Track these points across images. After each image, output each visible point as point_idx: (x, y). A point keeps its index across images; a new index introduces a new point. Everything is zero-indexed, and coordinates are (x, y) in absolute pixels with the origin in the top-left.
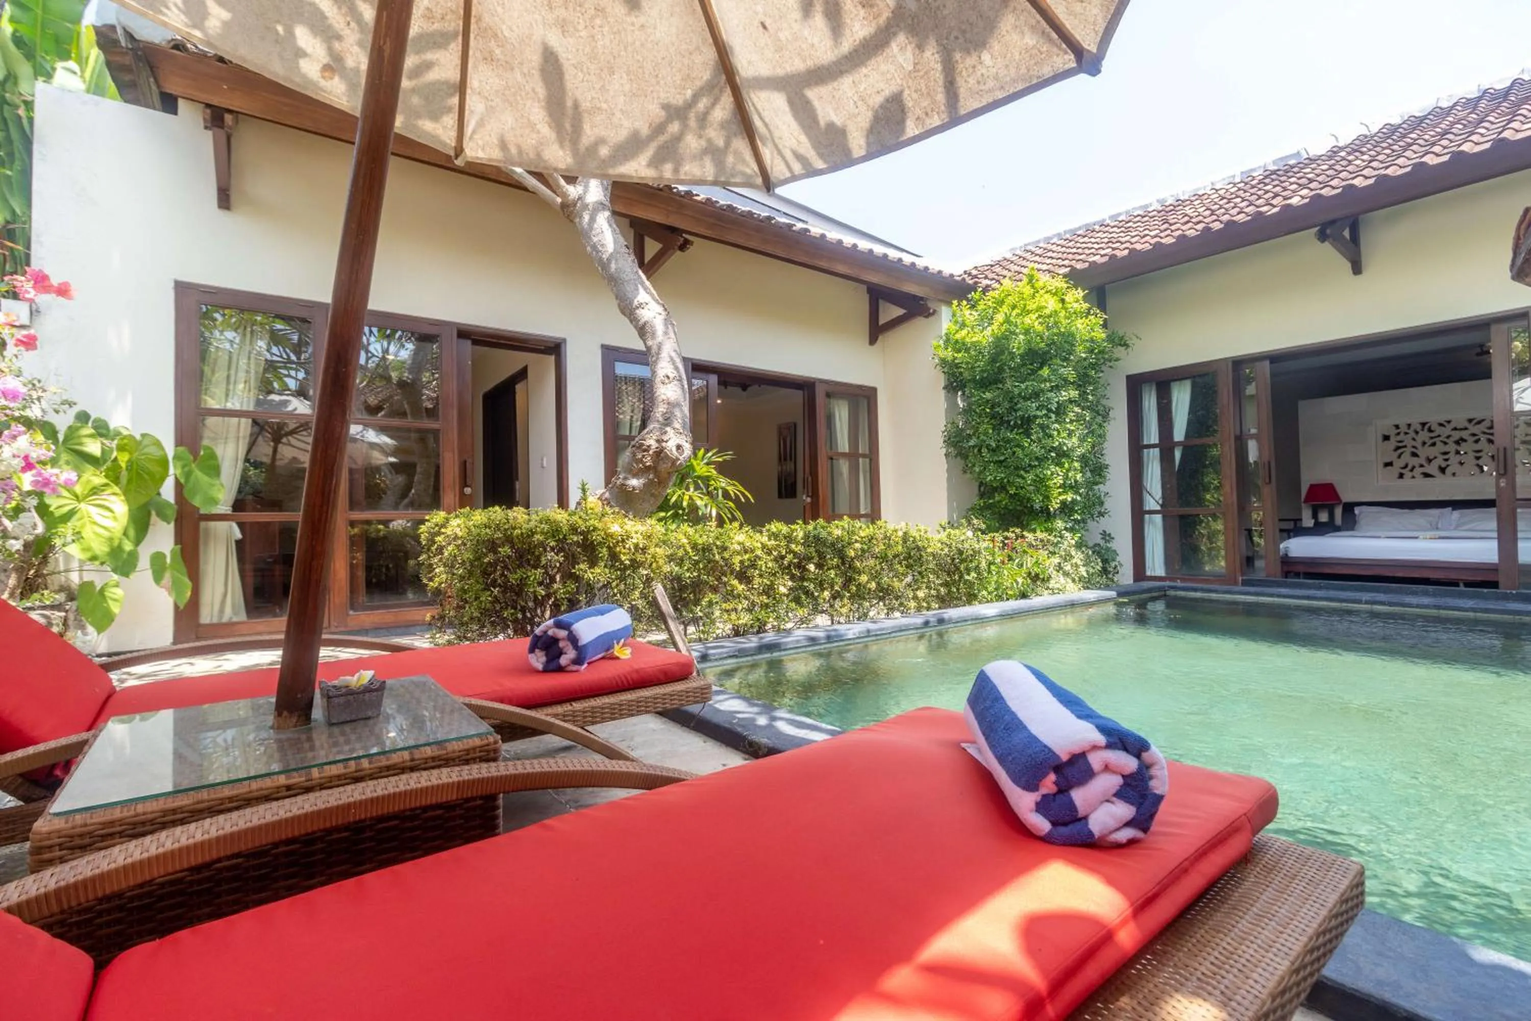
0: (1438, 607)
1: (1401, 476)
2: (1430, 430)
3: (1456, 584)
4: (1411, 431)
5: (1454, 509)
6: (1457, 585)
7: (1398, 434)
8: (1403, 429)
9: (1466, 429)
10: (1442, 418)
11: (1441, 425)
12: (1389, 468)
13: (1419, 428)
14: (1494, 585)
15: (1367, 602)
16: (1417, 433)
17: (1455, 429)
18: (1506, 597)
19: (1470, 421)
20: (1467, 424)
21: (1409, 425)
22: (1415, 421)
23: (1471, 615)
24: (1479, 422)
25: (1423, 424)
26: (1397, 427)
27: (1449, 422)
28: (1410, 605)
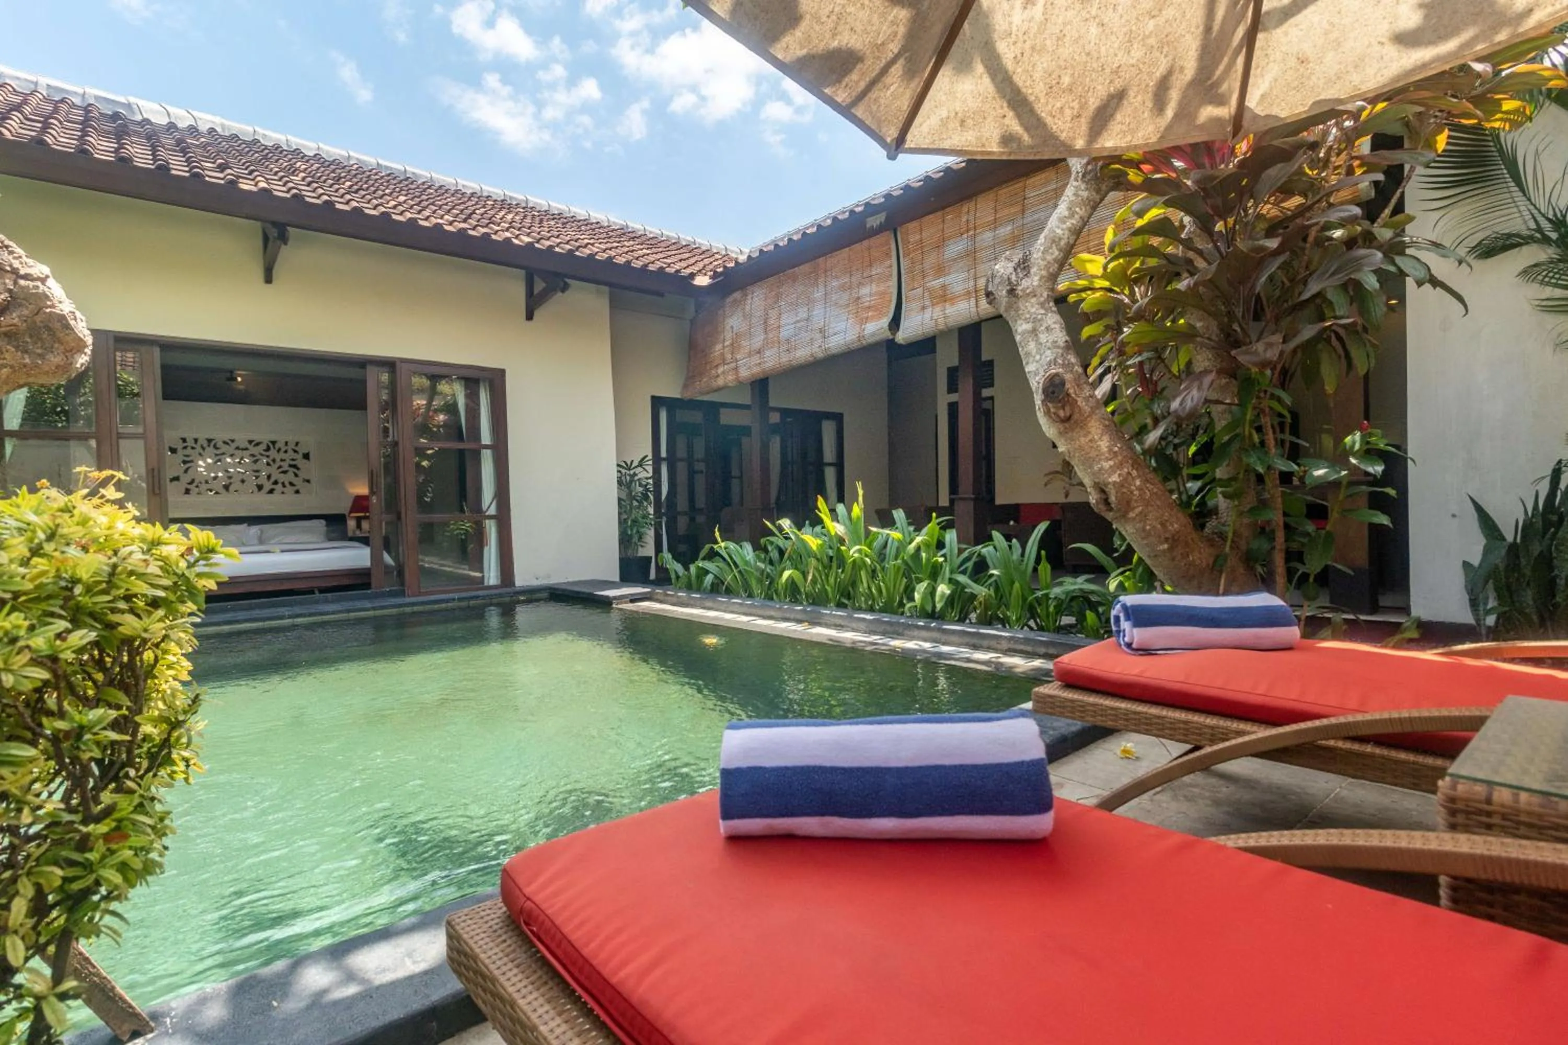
0: (349, 611)
1: (187, 491)
2: (216, 447)
3: (311, 592)
4: (198, 447)
5: (249, 525)
6: (313, 593)
7: (185, 448)
8: (190, 443)
9: (246, 449)
10: (227, 437)
11: (225, 443)
12: (175, 483)
13: (205, 444)
14: (368, 586)
15: (290, 617)
16: (203, 448)
17: (237, 448)
18: (377, 596)
19: (250, 442)
20: (246, 445)
21: (196, 440)
22: (202, 437)
23: (371, 613)
24: (258, 444)
25: (209, 441)
26: (184, 440)
27: (233, 441)
28: (327, 613)
